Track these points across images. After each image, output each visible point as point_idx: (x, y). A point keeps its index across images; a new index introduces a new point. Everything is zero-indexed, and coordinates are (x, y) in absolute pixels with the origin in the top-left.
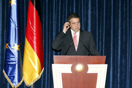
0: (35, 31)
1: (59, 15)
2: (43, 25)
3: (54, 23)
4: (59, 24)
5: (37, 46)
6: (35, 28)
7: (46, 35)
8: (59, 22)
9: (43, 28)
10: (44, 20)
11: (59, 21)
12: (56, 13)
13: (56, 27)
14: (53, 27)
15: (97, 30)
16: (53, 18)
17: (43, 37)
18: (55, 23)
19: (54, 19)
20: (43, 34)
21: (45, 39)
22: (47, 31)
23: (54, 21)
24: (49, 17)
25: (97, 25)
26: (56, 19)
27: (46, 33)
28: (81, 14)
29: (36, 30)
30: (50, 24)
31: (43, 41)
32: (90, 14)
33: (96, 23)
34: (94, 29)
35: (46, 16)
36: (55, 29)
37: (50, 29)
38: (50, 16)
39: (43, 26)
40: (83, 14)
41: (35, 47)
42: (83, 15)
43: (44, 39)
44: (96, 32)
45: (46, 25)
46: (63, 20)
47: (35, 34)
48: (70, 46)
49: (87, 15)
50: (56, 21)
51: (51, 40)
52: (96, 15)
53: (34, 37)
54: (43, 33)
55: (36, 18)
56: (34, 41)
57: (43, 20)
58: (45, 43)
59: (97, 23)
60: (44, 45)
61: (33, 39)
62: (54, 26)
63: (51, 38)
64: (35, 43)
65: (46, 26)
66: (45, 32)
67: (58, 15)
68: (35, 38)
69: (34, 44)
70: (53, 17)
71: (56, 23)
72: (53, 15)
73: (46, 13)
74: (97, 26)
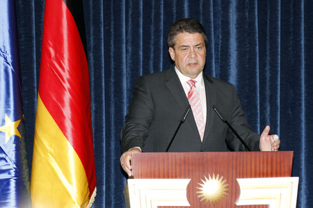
0: (66, 75)
1: (138, 26)
2: (92, 58)
3: (124, 50)
4: (141, 53)
5: (73, 121)
6: (66, 65)
7: (101, 86)
8: (138, 47)
9: (92, 66)
10: (92, 42)
11: (138, 44)
12: (130, 19)
13: (129, 61)
14: (121, 63)
15: (258, 71)
16: (121, 35)
17: (92, 94)
18: (127, 50)
19: (124, 37)
20: (93, 84)
21: (98, 101)
22: (103, 75)
23: (124, 45)
24: (107, 33)
25: (255, 55)
26: (130, 36)
27: (101, 82)
28: (207, 20)
29: (70, 74)
30: (112, 54)
31: (93, 105)
32: (235, 22)
33: (255, 49)
34: (247, 66)
35: (100, 28)
36: (129, 69)
37: (113, 70)
38: (112, 30)
39: (92, 61)
40: (212, 20)
41: (68, 124)
42: (212, 24)
43: (95, 102)
44: (255, 77)
45: (100, 56)
46: (152, 42)
47: (67, 85)
48: (182, 122)
49: (226, 23)
50: (129, 44)
51: (116, 104)
52: (252, 24)
53: (64, 94)
54: (90, 83)
55: (69, 36)
56: (63, 106)
57: (90, 40)
58: (98, 111)
59: (257, 47)
60: (96, 117)
61: (62, 102)
62: (124, 60)
63: (115, 96)
64: (67, 112)
65: (100, 61)
66: (98, 78)
67: (136, 25)
68: (67, 97)
69: (64, 117)
70: (122, 32)
71: (130, 49)
72: (120, 25)
73: (99, 19)
74: (256, 58)
